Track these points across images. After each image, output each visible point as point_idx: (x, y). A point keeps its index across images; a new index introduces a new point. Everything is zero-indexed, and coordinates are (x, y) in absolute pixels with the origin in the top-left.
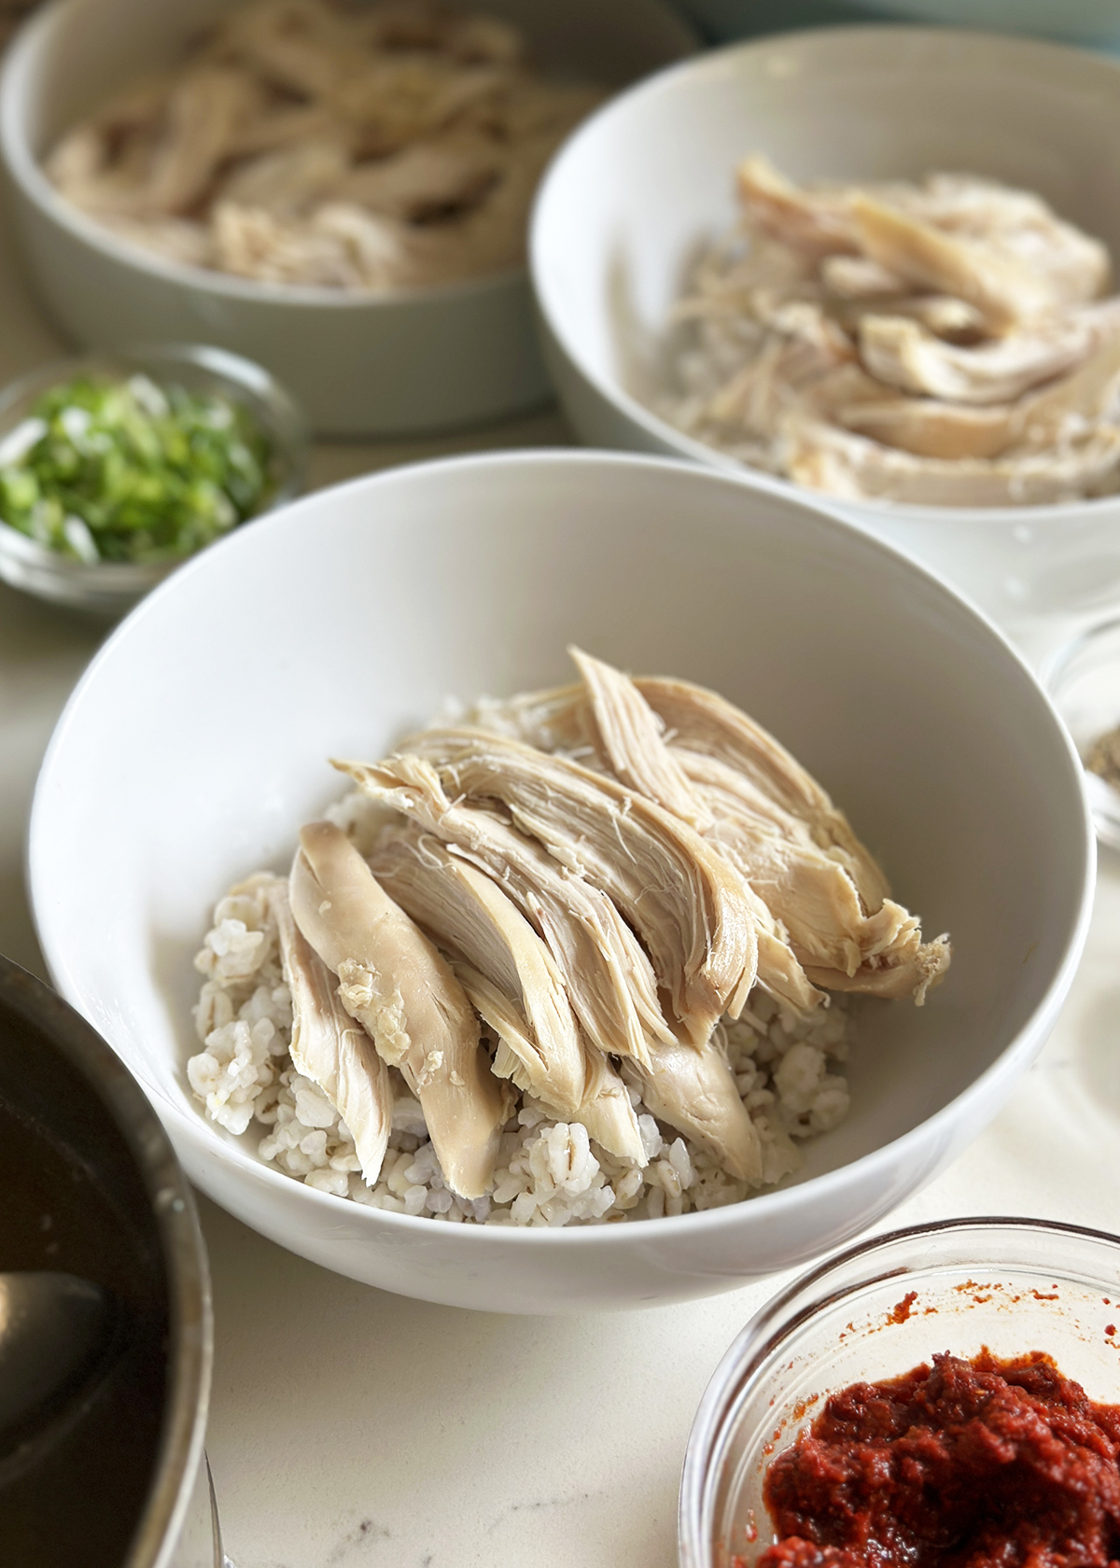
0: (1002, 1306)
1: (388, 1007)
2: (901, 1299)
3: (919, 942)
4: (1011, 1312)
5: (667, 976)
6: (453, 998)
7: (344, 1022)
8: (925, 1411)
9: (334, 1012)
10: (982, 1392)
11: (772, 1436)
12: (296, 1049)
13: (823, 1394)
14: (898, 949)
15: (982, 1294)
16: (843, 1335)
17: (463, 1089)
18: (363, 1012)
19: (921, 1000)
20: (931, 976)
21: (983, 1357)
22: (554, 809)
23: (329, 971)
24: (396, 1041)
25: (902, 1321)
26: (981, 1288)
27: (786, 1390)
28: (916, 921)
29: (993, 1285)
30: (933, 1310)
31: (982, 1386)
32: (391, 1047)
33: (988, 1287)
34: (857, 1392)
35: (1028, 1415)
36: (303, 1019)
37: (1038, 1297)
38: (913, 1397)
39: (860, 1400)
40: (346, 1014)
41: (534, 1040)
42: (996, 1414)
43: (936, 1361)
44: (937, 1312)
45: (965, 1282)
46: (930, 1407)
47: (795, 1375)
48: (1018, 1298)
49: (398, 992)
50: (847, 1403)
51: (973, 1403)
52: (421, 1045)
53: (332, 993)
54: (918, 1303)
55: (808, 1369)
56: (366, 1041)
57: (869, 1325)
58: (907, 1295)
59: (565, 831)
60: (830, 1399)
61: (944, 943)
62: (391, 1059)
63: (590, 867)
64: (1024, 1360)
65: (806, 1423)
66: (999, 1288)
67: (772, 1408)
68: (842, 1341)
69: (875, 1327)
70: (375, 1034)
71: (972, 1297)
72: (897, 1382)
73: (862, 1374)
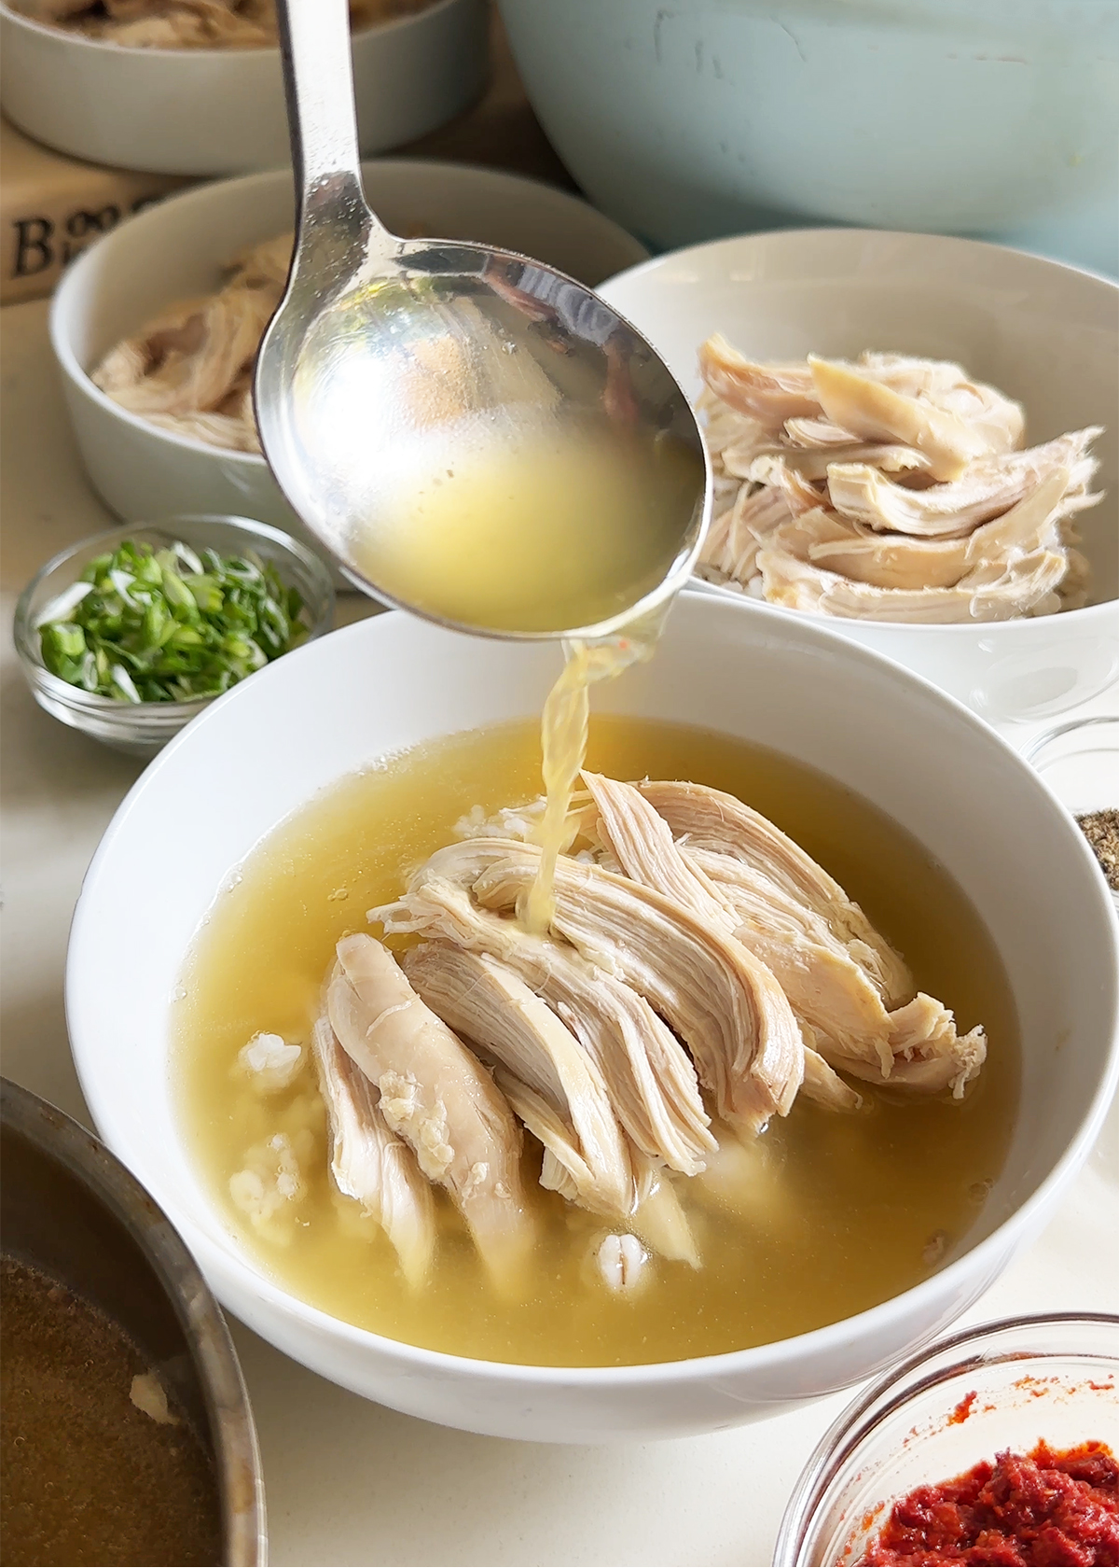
0: (1058, 1398)
1: (431, 1119)
2: (961, 1399)
3: (955, 1035)
4: (1066, 1403)
5: (709, 1076)
6: (495, 1106)
7: (386, 1135)
8: (994, 1513)
9: (376, 1127)
10: (1050, 1492)
11: (843, 1550)
12: (339, 1166)
13: (888, 1501)
14: (931, 1042)
15: (1039, 1389)
16: (907, 1441)
17: (510, 1201)
18: (405, 1126)
19: (959, 1092)
20: (969, 1069)
21: (1040, 1449)
22: (590, 915)
23: (371, 1084)
24: (439, 1153)
25: (962, 1420)
26: (1038, 1383)
27: (855, 1503)
28: (950, 1013)
29: (1049, 1379)
30: (992, 1407)
31: (1050, 1485)
32: (434, 1161)
33: (1045, 1381)
34: (921, 1496)
35: (1101, 1516)
36: (346, 1135)
37: (1095, 1388)
38: (978, 1498)
39: (926, 1505)
40: (389, 1129)
41: (579, 1148)
42: (1070, 1517)
43: (999, 1460)
44: (995, 1408)
45: (1022, 1377)
46: (999, 1510)
47: (863, 1485)
48: (1074, 1390)
49: (441, 1103)
50: (913, 1508)
51: (1043, 1504)
52: (464, 1158)
53: (374, 1106)
54: (978, 1402)
55: (874, 1477)
56: (408, 1153)
57: (931, 1427)
58: (967, 1394)
59: (602, 936)
60: (895, 1505)
61: (979, 1035)
62: (435, 1173)
63: (627, 970)
64: (1080, 1450)
65: (875, 1533)
66: (1055, 1382)
67: (842, 1523)
68: (905, 1446)
69: (936, 1428)
70: (418, 1147)
71: (1029, 1392)
72: (958, 1481)
73: (925, 1476)
